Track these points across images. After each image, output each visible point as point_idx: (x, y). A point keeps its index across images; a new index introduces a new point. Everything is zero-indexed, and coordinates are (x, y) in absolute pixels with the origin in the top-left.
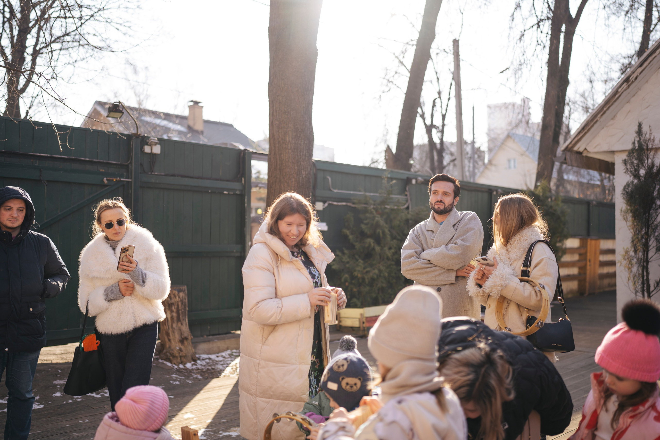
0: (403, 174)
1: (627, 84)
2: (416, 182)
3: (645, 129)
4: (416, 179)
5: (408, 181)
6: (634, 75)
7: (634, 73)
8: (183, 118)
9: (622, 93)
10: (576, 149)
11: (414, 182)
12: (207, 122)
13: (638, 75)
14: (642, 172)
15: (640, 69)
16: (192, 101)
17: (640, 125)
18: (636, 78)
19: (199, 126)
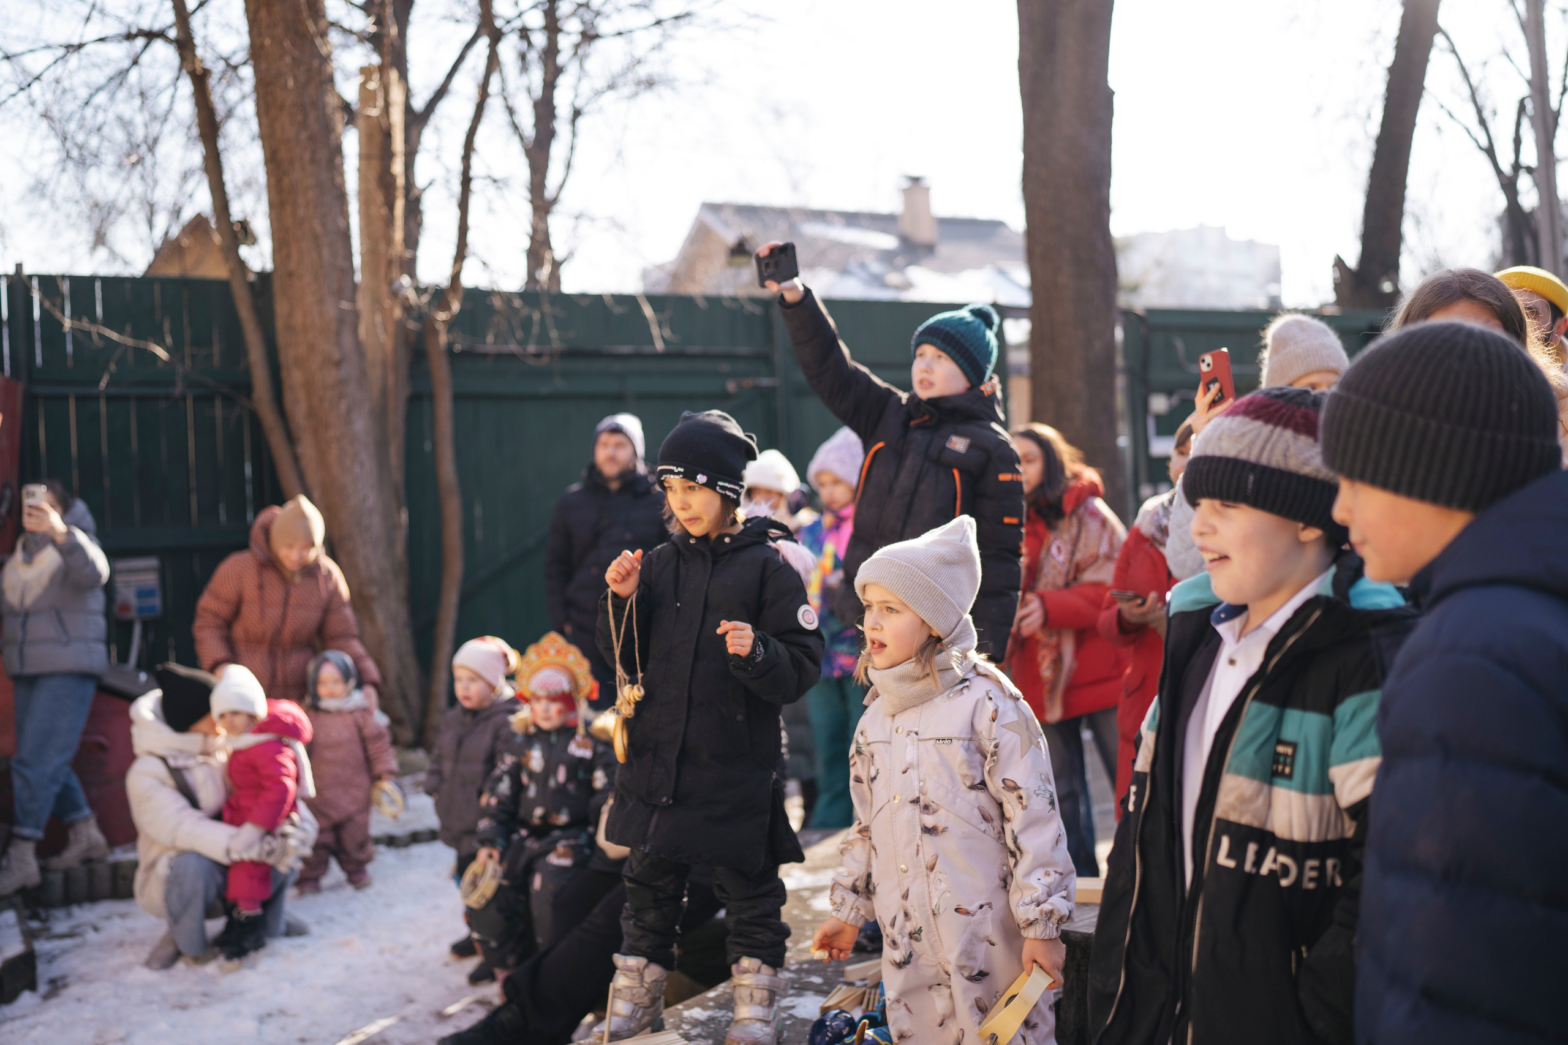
12: (942, 221)
16: (908, 177)
19: (925, 233)
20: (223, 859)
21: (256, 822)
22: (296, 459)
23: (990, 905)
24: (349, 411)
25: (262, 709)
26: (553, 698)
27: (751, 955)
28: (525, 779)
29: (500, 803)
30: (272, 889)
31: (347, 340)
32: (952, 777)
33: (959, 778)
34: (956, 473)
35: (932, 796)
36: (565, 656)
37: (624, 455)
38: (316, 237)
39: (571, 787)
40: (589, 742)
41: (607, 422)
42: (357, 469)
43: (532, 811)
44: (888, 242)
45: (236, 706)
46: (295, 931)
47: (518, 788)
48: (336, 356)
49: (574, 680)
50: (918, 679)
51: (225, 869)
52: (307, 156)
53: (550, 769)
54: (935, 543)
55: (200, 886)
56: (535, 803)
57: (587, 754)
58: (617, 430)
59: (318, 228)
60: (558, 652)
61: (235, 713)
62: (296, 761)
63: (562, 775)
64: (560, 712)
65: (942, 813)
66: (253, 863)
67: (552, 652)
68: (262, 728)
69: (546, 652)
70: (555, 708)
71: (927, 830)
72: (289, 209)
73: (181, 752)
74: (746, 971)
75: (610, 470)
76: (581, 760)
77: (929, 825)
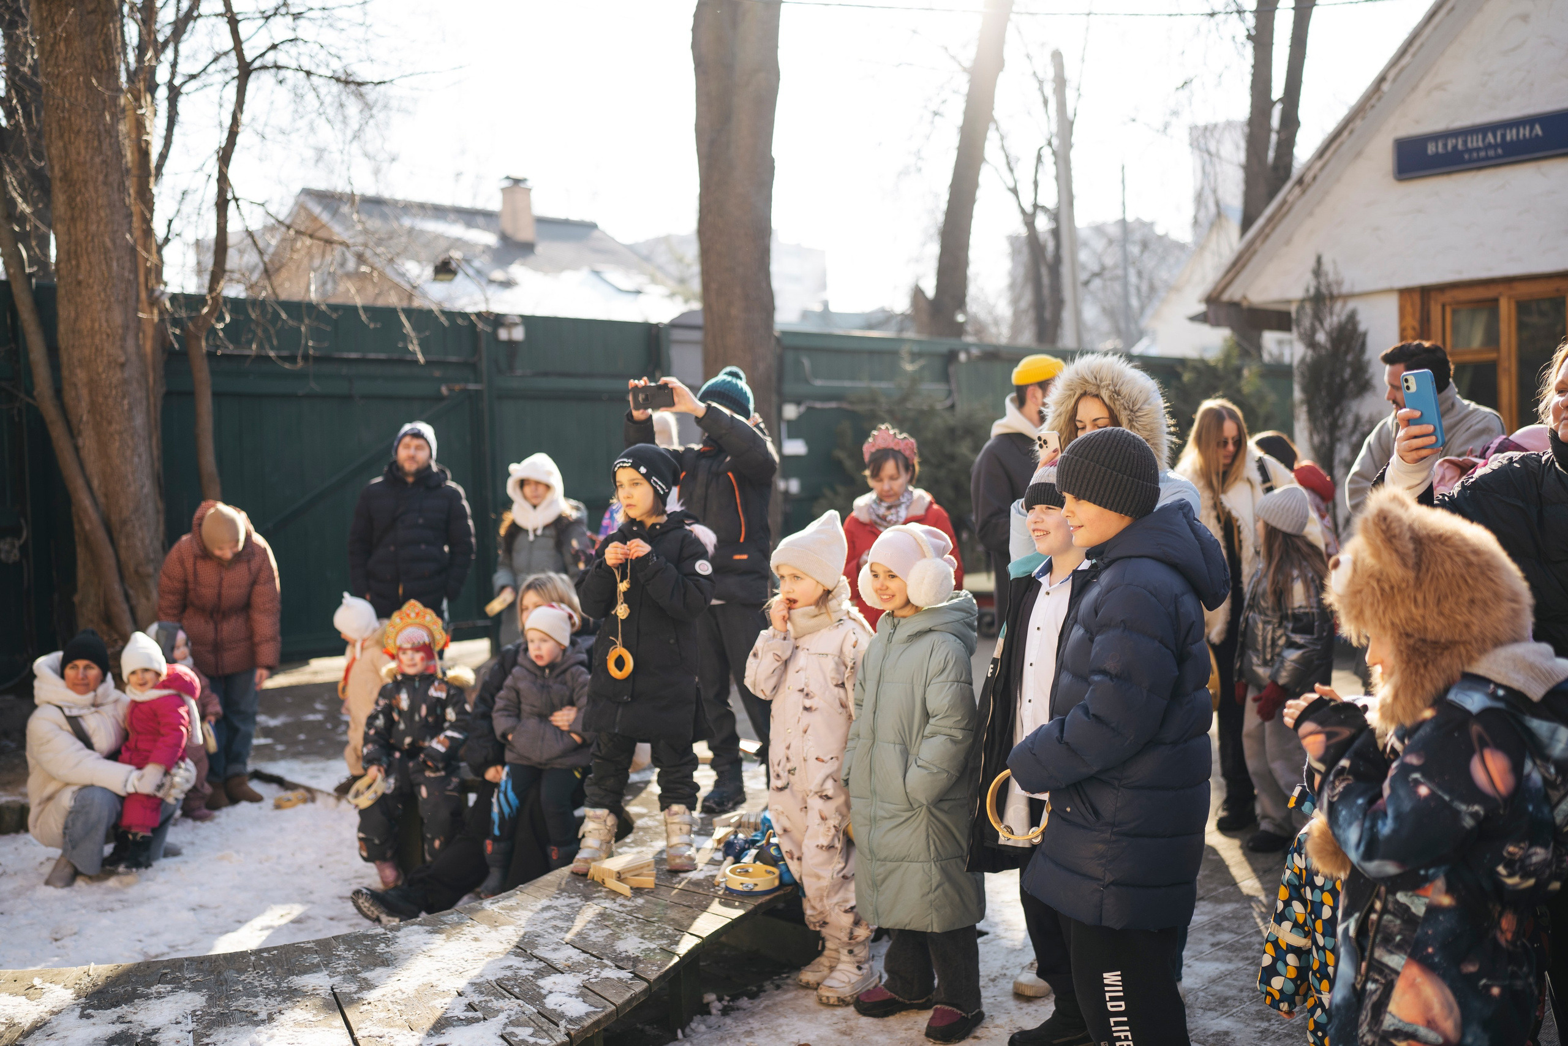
0: (945, 344)
1: (1300, 189)
2: (968, 357)
3: (1327, 266)
4: (968, 352)
5: (951, 357)
6: (1310, 175)
8: (488, 215)
9: (1293, 203)
10: (1226, 297)
11: (963, 357)
12: (541, 221)
13: (1318, 172)
14: (1321, 337)
15: (1319, 164)
16: (508, 178)
17: (1319, 260)
18: (1315, 178)
19: (525, 233)
20: (122, 793)
21: (158, 761)
22: (77, 449)
23: (837, 758)
24: (131, 409)
25: (164, 668)
26: (417, 649)
27: (678, 803)
28: (396, 716)
29: (376, 733)
30: (161, 818)
31: (130, 343)
32: (825, 679)
33: (829, 679)
34: (730, 474)
35: (812, 688)
36: (424, 617)
37: (422, 455)
38: (106, 251)
39: (430, 719)
40: (444, 687)
41: (407, 427)
42: (136, 460)
43: (403, 740)
44: (488, 238)
45: (147, 666)
46: (173, 852)
47: (390, 723)
48: (122, 359)
49: (431, 634)
50: (816, 616)
51: (122, 800)
52: (101, 178)
53: (414, 707)
54: (817, 532)
55: (105, 813)
56: (405, 734)
57: (443, 695)
58: (418, 435)
59: (109, 244)
60: (418, 614)
61: (146, 670)
62: (188, 713)
63: (424, 710)
64: (422, 659)
65: (816, 699)
66: (148, 797)
67: (413, 615)
68: (164, 685)
69: (408, 615)
70: (418, 656)
71: (806, 709)
72: (80, 225)
73: (76, 705)
74: (676, 814)
75: (410, 467)
76: (438, 699)
77: (808, 706)
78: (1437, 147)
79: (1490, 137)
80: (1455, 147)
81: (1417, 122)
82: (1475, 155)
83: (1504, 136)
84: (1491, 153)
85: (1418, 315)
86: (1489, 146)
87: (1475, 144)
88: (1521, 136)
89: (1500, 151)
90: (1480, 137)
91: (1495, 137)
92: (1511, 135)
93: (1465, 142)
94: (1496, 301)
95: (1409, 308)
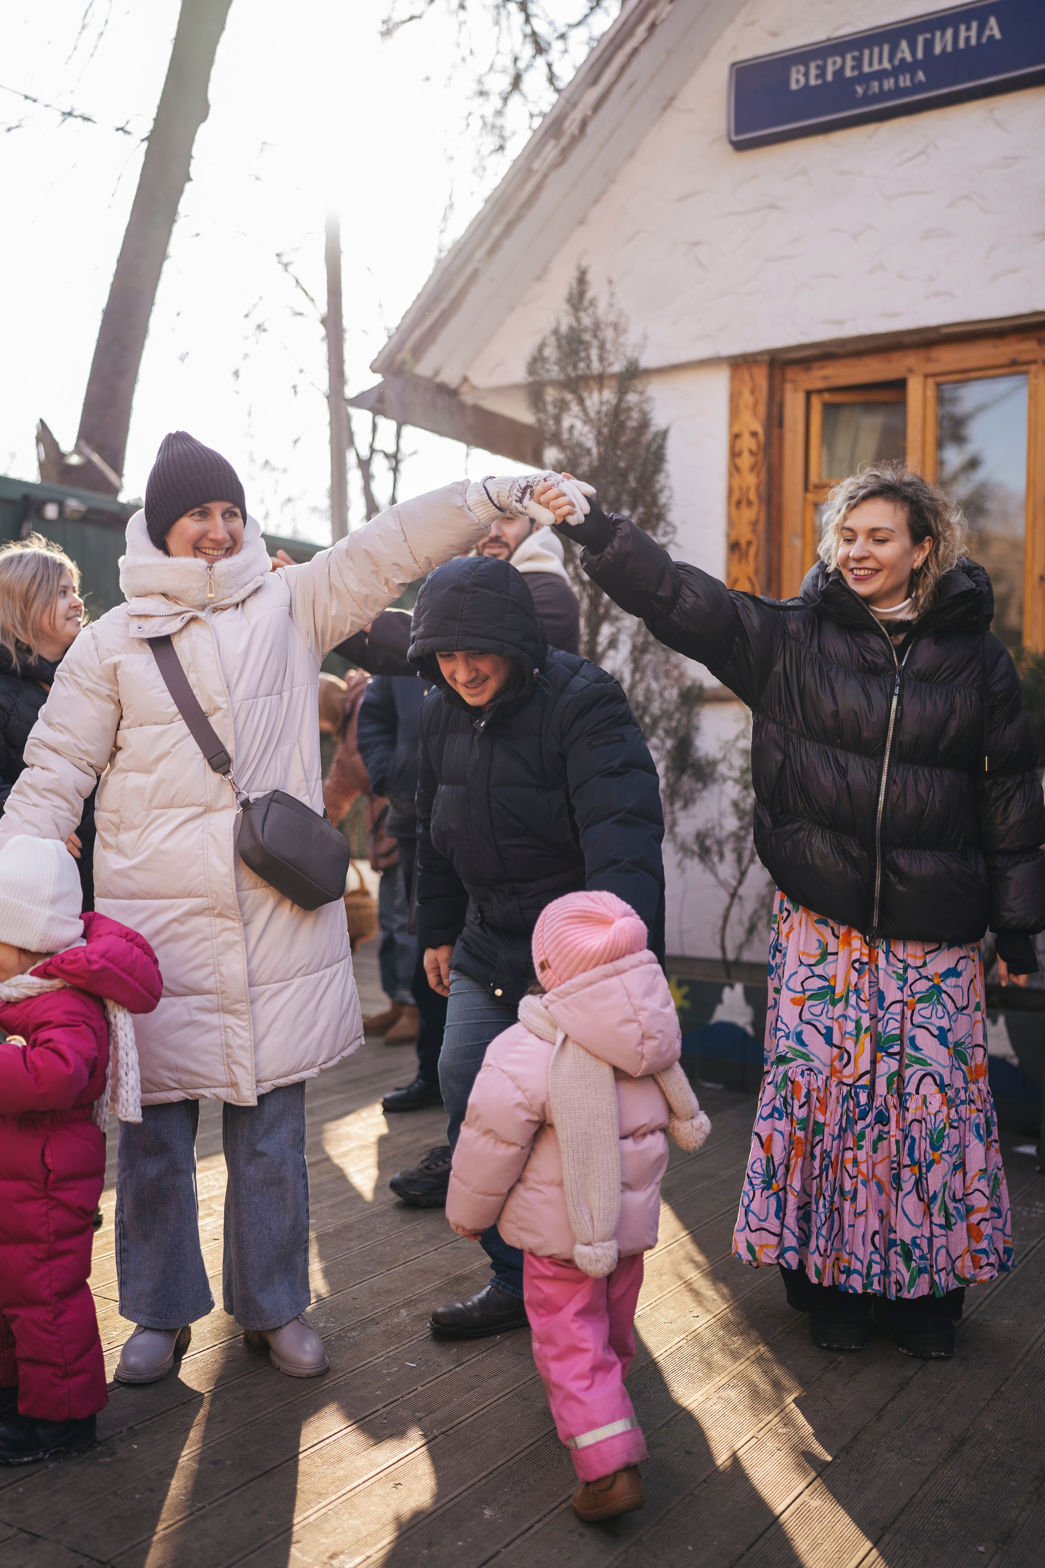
1: (555, 146)
2: (61, 512)
3: (596, 289)
4: (61, 505)
5: (28, 507)
6: (577, 116)
7: (574, 105)
9: (545, 176)
11: (51, 511)
13: (589, 113)
78: (806, 75)
79: (904, 51)
80: (839, 73)
81: (774, 34)
82: (875, 85)
83: (929, 45)
84: (905, 81)
85: (762, 409)
86: (903, 67)
87: (876, 67)
88: (962, 44)
89: (921, 76)
90: (886, 48)
91: (913, 50)
92: (943, 42)
93: (858, 61)
94: (900, 385)
95: (747, 398)
